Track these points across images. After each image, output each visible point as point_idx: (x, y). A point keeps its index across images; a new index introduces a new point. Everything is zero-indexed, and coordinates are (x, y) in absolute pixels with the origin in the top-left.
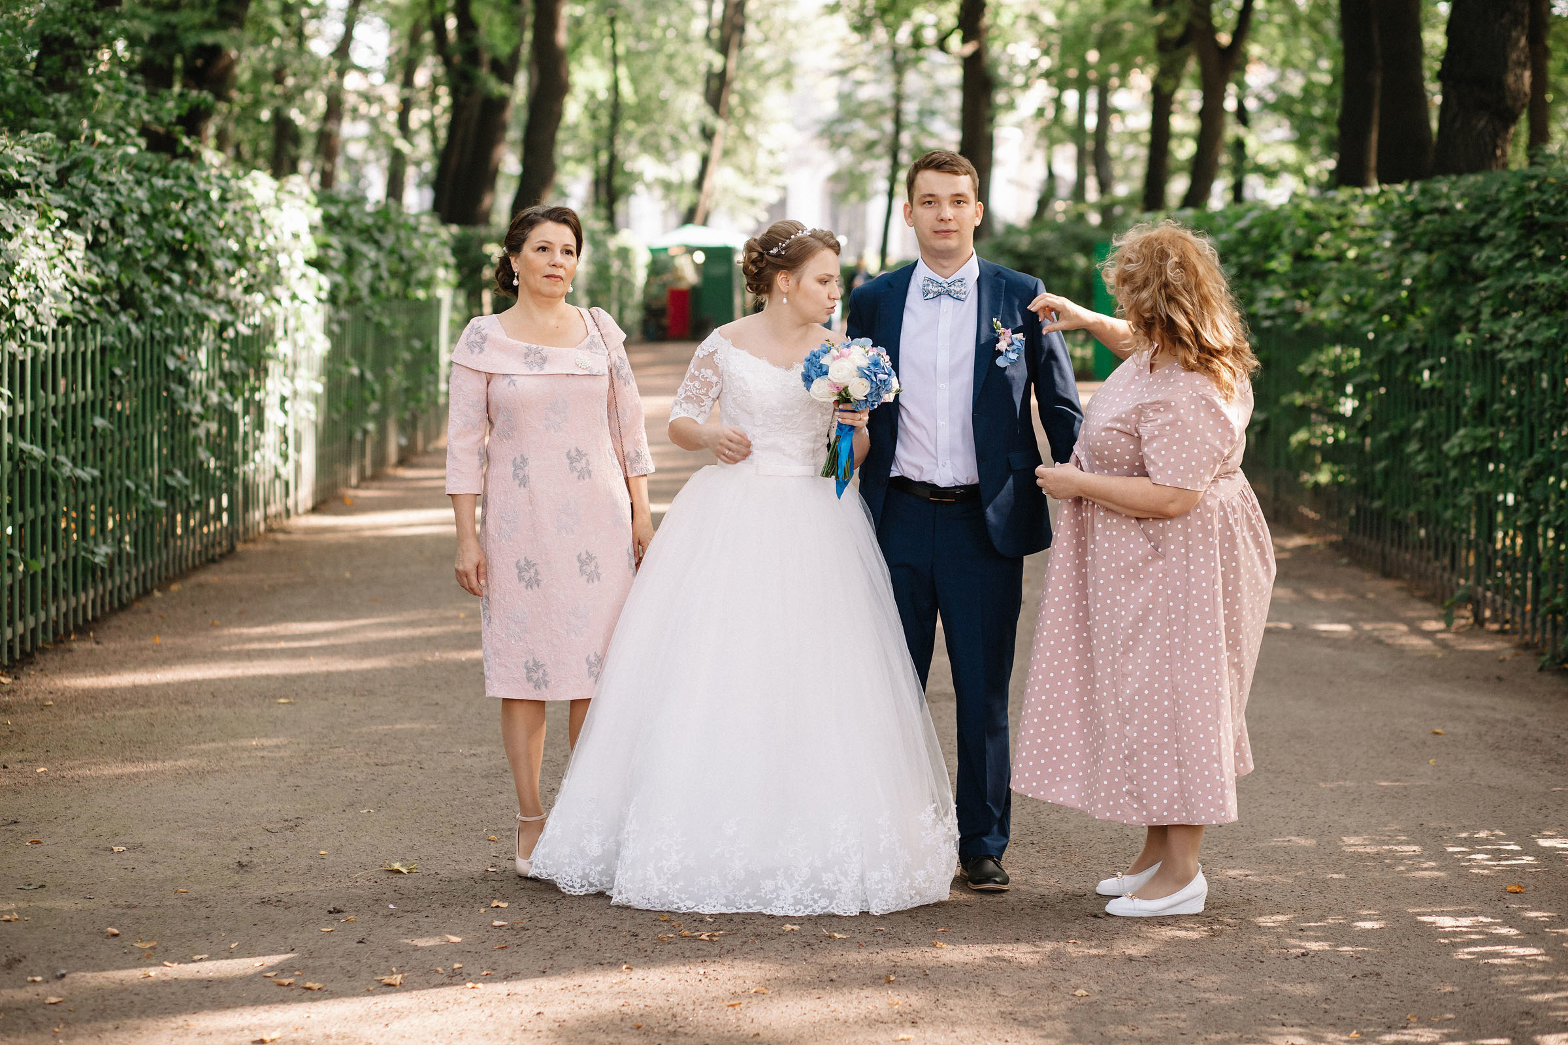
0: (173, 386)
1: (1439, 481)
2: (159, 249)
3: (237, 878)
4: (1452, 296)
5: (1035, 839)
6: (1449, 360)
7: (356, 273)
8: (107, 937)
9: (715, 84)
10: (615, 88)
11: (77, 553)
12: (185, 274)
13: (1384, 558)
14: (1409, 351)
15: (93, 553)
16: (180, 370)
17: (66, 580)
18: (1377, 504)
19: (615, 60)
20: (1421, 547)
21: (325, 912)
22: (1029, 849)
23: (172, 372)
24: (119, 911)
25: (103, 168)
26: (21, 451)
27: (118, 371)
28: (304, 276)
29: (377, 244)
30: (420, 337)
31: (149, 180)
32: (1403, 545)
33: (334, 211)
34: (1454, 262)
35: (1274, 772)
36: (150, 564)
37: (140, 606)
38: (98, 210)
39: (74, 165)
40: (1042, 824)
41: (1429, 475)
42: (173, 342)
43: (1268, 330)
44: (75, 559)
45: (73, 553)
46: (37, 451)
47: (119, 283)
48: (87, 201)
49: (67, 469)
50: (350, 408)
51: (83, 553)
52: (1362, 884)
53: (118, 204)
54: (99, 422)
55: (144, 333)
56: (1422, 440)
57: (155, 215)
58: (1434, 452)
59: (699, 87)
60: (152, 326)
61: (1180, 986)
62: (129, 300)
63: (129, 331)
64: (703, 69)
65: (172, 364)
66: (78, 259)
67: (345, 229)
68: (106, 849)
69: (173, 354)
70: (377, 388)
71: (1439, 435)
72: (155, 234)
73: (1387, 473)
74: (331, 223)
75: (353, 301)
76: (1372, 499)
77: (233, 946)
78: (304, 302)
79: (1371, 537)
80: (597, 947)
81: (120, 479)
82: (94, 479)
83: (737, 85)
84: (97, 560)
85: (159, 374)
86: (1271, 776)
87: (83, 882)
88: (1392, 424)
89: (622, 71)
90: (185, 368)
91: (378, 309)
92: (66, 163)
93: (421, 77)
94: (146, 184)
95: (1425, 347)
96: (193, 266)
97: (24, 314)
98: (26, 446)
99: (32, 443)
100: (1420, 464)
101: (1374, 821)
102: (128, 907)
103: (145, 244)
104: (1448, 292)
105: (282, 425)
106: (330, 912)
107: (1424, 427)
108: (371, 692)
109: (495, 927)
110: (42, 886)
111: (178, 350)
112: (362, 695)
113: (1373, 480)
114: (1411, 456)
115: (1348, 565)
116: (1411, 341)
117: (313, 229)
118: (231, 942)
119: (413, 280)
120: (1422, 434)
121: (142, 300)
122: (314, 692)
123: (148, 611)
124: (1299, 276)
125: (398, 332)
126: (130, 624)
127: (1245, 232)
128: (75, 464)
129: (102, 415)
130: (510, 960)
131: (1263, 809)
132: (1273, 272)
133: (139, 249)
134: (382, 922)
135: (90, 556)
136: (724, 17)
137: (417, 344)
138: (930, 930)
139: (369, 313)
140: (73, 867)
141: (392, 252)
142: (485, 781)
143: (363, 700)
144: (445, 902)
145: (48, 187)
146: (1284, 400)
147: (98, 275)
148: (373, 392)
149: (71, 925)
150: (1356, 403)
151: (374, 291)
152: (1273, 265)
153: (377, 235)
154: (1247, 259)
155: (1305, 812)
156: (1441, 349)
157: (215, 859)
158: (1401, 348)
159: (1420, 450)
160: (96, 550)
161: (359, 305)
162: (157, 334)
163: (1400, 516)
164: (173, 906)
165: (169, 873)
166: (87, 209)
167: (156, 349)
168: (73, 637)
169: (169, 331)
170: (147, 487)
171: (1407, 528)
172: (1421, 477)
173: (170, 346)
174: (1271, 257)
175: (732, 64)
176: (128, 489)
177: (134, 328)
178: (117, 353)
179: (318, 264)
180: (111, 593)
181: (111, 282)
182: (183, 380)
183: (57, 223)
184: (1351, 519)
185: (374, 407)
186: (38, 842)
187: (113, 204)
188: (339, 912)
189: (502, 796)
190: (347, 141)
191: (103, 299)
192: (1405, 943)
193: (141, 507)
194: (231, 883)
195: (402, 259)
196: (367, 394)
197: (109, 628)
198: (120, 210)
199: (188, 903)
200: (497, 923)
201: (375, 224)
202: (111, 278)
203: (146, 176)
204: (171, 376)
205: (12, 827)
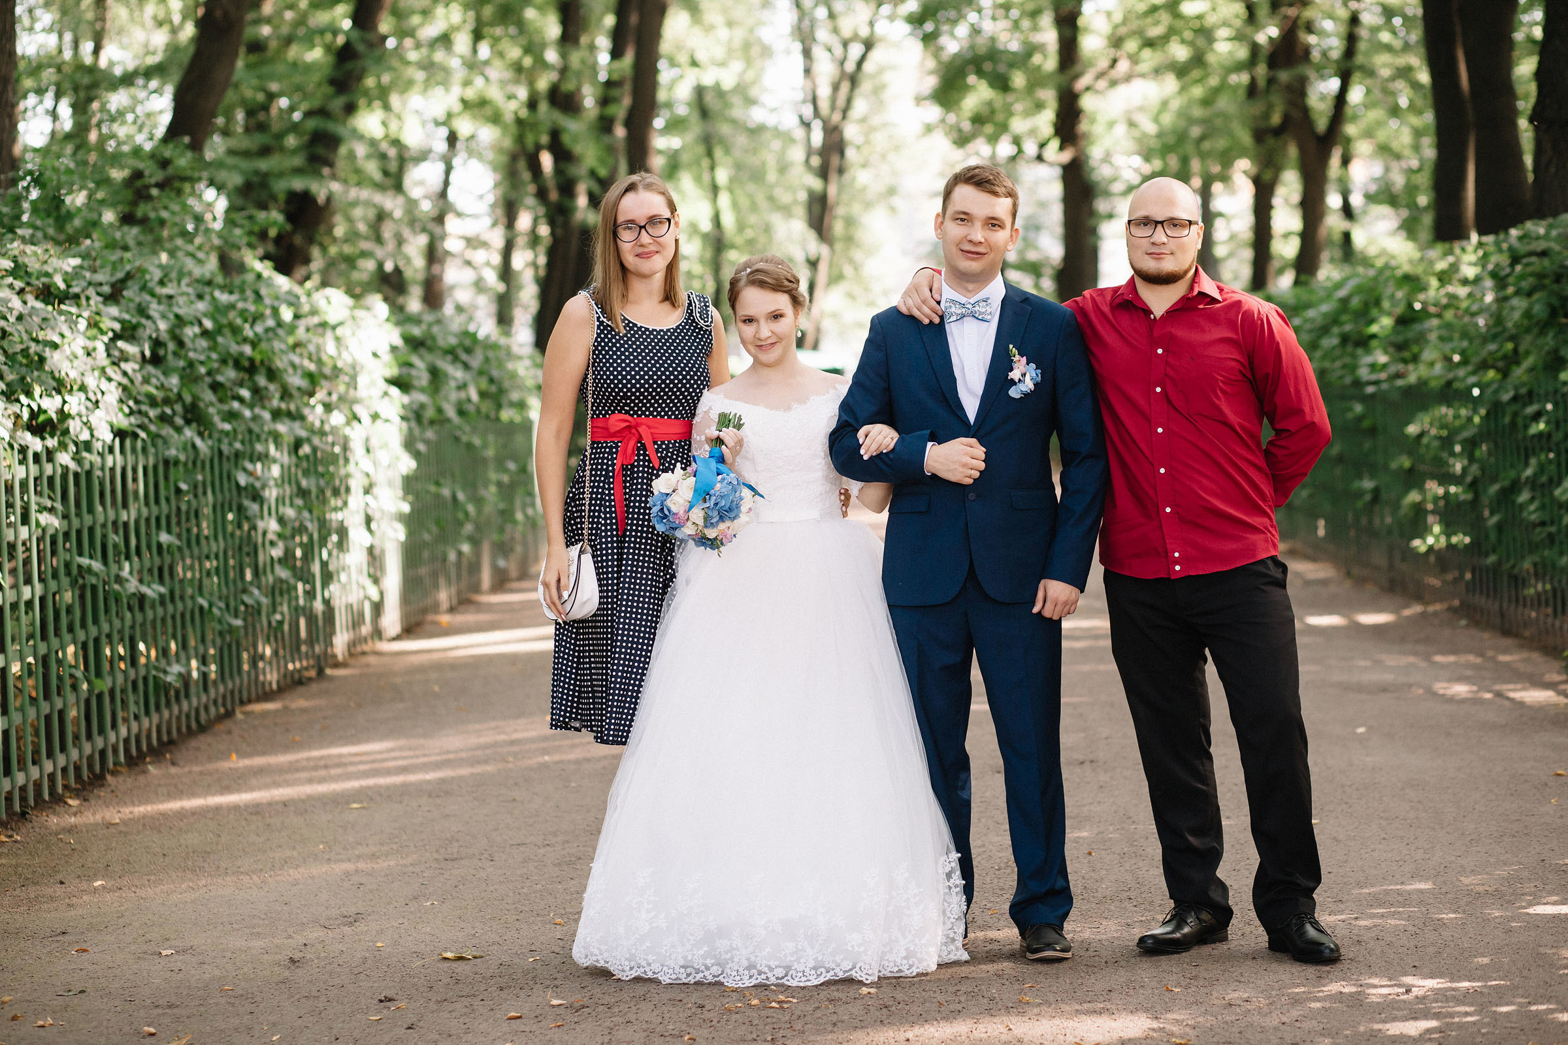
0: (246, 503)
1: (1553, 529)
2: (224, 362)
3: (287, 973)
4: (1555, 336)
5: (1132, 894)
6: (1556, 405)
7: (443, 393)
8: (144, 1037)
9: (817, 208)
10: (717, 221)
11: (148, 672)
12: (256, 391)
13: (1502, 615)
14: (1515, 399)
15: (165, 672)
16: (253, 486)
17: (137, 703)
18: (1492, 559)
19: (715, 189)
20: (1539, 604)
21: (376, 1002)
22: (1127, 904)
23: (246, 488)
24: (160, 1011)
25: (162, 283)
26: (80, 566)
27: (184, 486)
28: (386, 394)
29: (466, 366)
30: (514, 458)
31: (212, 294)
32: (1521, 602)
33: (416, 331)
34: (1555, 302)
35: (1387, 819)
36: (230, 685)
37: (221, 727)
38: (155, 323)
39: (129, 276)
40: (1140, 880)
41: (1543, 524)
42: (244, 458)
43: (1373, 396)
44: (145, 679)
45: (142, 672)
46: (97, 565)
47: (180, 397)
48: (142, 311)
49: (133, 585)
50: (442, 529)
51: (154, 672)
52: (1480, 920)
53: (177, 316)
54: (164, 538)
55: (212, 448)
56: (1533, 489)
57: (219, 330)
58: (1547, 500)
59: (800, 211)
60: (219, 441)
61: (1282, 1027)
62: (194, 415)
63: (194, 446)
64: (803, 196)
65: (242, 479)
66: (134, 371)
67: (430, 349)
68: (153, 954)
69: (245, 470)
70: (471, 508)
71: (1551, 480)
72: (220, 349)
73: (1500, 527)
74: (415, 344)
75: (440, 420)
76: (1487, 555)
77: (275, 1038)
78: (387, 421)
79: (1488, 595)
80: (660, 1020)
81: (192, 598)
82: (162, 596)
83: (840, 211)
84: (169, 679)
85: (230, 490)
86: (1384, 823)
87: (126, 985)
88: (1502, 475)
89: (724, 200)
90: (258, 485)
91: (467, 429)
92: (120, 275)
93: (524, 221)
94: (208, 297)
95: (1530, 393)
96: (262, 381)
97: (78, 429)
98: (85, 561)
99: (91, 557)
100: (1532, 513)
101: (1492, 860)
102: (169, 1007)
103: (209, 358)
104: (1551, 335)
105: (368, 545)
106: (381, 1001)
107: (1535, 475)
108: (447, 793)
109: (553, 1006)
110: (82, 992)
111: (249, 466)
112: (438, 796)
113: (1487, 537)
114: (1522, 507)
115: (1467, 626)
116: (1516, 388)
117: (394, 349)
118: (273, 1035)
119: (504, 401)
120: (1533, 483)
121: (207, 414)
122: (389, 797)
123: (229, 732)
124: (1400, 339)
125: (490, 453)
126: (209, 745)
127: (1345, 301)
128: (141, 581)
129: (169, 532)
130: (566, 1037)
131: (1375, 854)
132: (1374, 336)
133: (202, 363)
134: (435, 1007)
135: (161, 675)
136: (824, 144)
137: (512, 466)
138: (1016, 987)
139: (458, 433)
140: (118, 972)
141: (481, 373)
142: (557, 869)
143: (438, 801)
144: (503, 985)
145: (100, 299)
146: (1394, 465)
147: (157, 388)
148: (467, 514)
149: (107, 1028)
150: (1466, 462)
151: (461, 413)
152: (1374, 329)
153: (464, 356)
154: (1348, 328)
155: (1419, 855)
156: (1547, 394)
157: (266, 957)
158: (1506, 397)
159: (1532, 499)
160: (168, 669)
161: (448, 426)
162: (225, 448)
163: (1516, 571)
164: (217, 1004)
165: (217, 972)
166: (144, 321)
167: (226, 466)
168: (148, 759)
169: (238, 445)
170: (222, 605)
171: (1524, 581)
172: (1535, 525)
173: (240, 462)
174: (1372, 321)
175: (832, 190)
176: (201, 608)
177: (198, 442)
178: (181, 468)
179: (400, 383)
180: (188, 716)
181: (171, 395)
182: (257, 497)
183: (110, 334)
184: (1467, 583)
185: (469, 528)
186: (84, 951)
187: (171, 316)
188: (390, 1000)
189: (573, 882)
190: (452, 288)
191: (164, 412)
192: (1525, 972)
193: (218, 627)
194: (281, 978)
195: (492, 380)
196: (461, 516)
197: (187, 749)
198: (180, 321)
199: (232, 1000)
200: (555, 1002)
201: (461, 345)
202: (171, 390)
203: (207, 289)
204: (243, 494)
205: (60, 938)
